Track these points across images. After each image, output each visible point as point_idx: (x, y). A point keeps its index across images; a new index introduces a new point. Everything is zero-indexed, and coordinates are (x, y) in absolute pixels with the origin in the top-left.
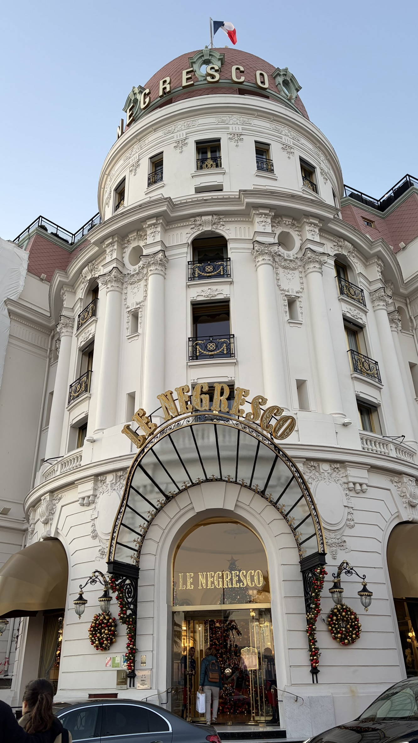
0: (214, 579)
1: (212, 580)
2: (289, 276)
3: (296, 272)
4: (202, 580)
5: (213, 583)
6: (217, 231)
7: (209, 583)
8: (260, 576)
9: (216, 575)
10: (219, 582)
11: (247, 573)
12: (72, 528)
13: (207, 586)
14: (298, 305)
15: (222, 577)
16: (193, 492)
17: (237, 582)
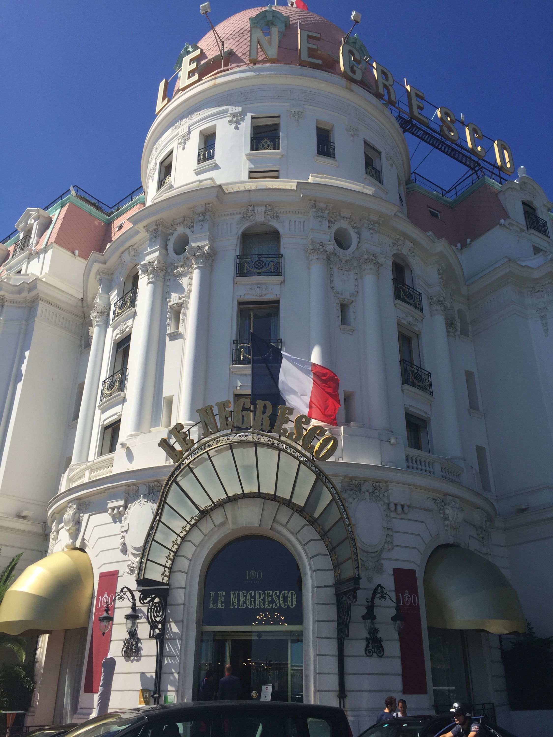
0: (246, 599)
1: (244, 599)
2: (344, 278)
3: (352, 273)
4: (233, 599)
5: (245, 602)
6: (271, 224)
7: (241, 602)
8: (294, 597)
9: (248, 595)
10: (251, 601)
11: (280, 593)
12: (99, 538)
13: (238, 605)
14: (351, 309)
15: (254, 597)
16: (228, 507)
17: (270, 602)
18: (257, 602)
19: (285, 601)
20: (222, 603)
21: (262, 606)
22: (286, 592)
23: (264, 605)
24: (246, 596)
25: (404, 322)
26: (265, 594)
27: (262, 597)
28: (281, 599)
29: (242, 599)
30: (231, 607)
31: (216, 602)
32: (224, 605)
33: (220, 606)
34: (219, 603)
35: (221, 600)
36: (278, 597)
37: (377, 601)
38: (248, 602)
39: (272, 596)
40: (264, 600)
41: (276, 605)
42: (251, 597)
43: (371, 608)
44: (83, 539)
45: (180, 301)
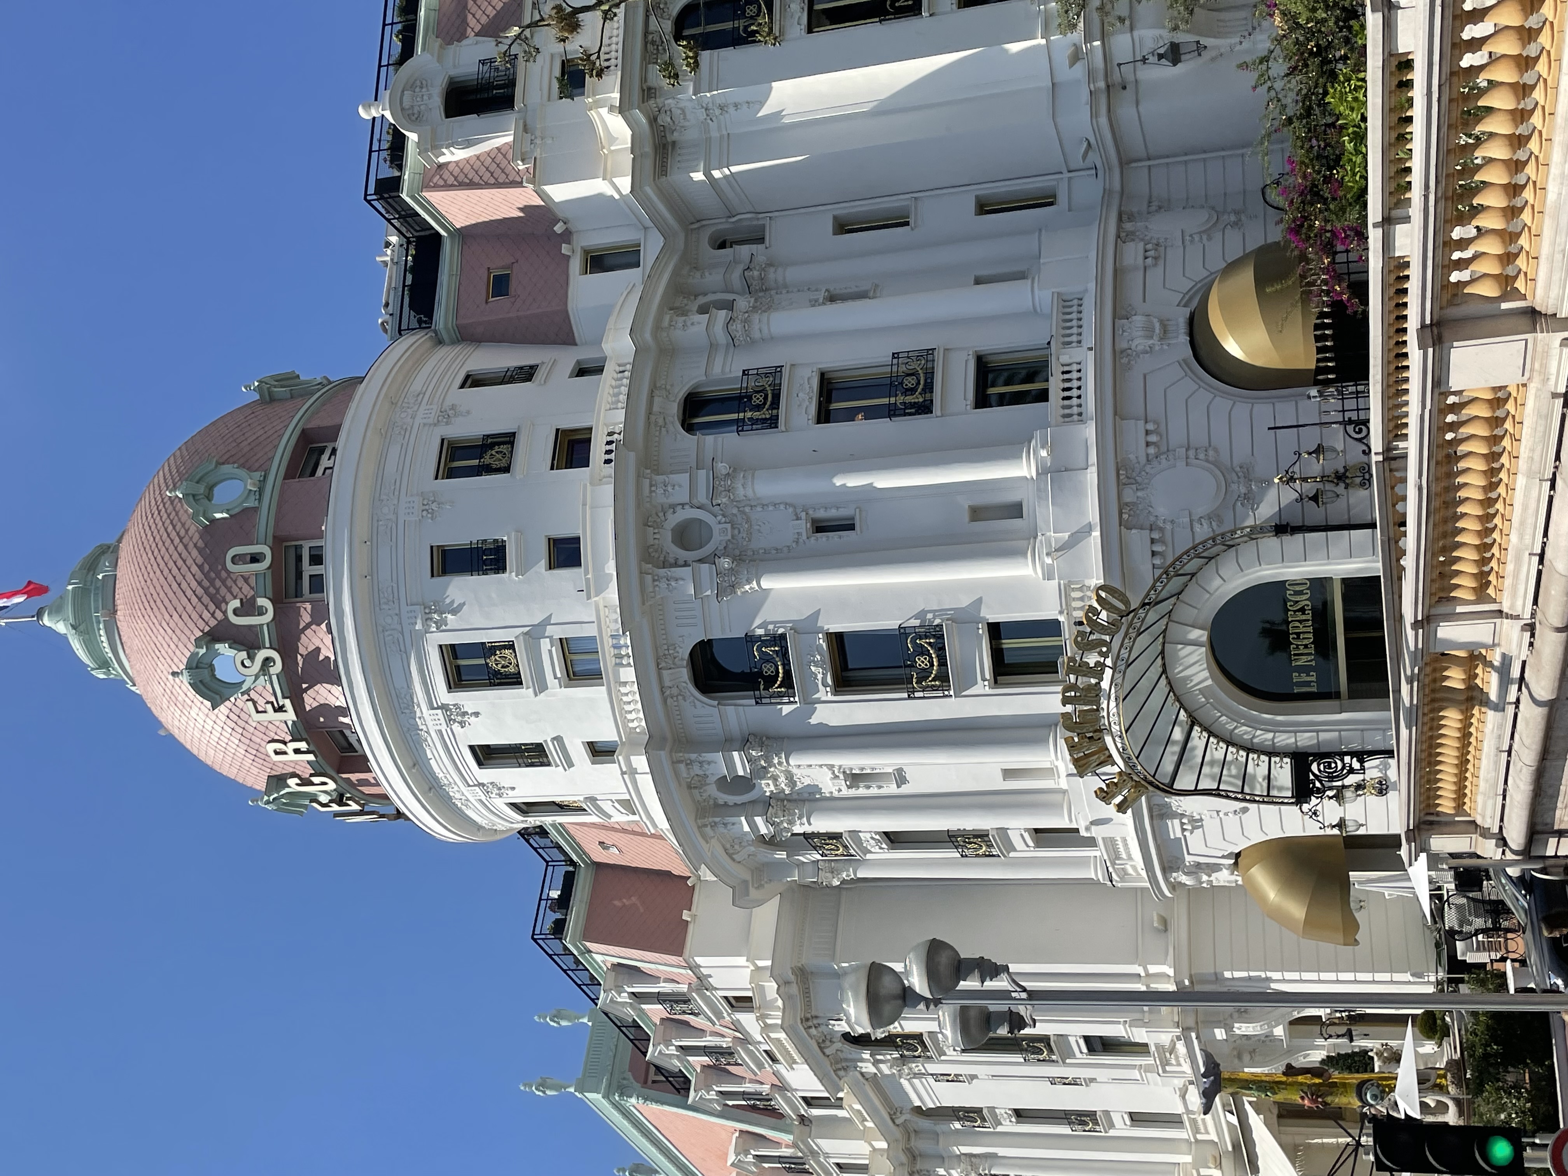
0: (1301, 645)
1: (1302, 648)
2: (766, 529)
3: (754, 516)
4: (1302, 661)
5: (1306, 646)
6: (686, 658)
7: (1306, 651)
9: (1295, 642)
10: (1304, 638)
11: (1291, 601)
12: (1224, 839)
13: (1310, 654)
14: (821, 514)
15: (1298, 634)
17: (1304, 614)
18: (1305, 630)
19: (1300, 593)
20: (1308, 675)
21: (1310, 623)
22: (1288, 592)
23: (1308, 620)
24: (1298, 645)
25: (812, 413)
26: (1292, 621)
27: (1298, 624)
28: (1298, 598)
29: (1302, 650)
30: (1313, 663)
31: (1308, 684)
32: (1311, 673)
33: (1314, 679)
34: (1309, 679)
35: (1304, 678)
38: (1305, 642)
39: (1295, 611)
40: (1300, 621)
41: (1308, 605)
42: (1298, 638)
44: (1223, 857)
45: (841, 776)
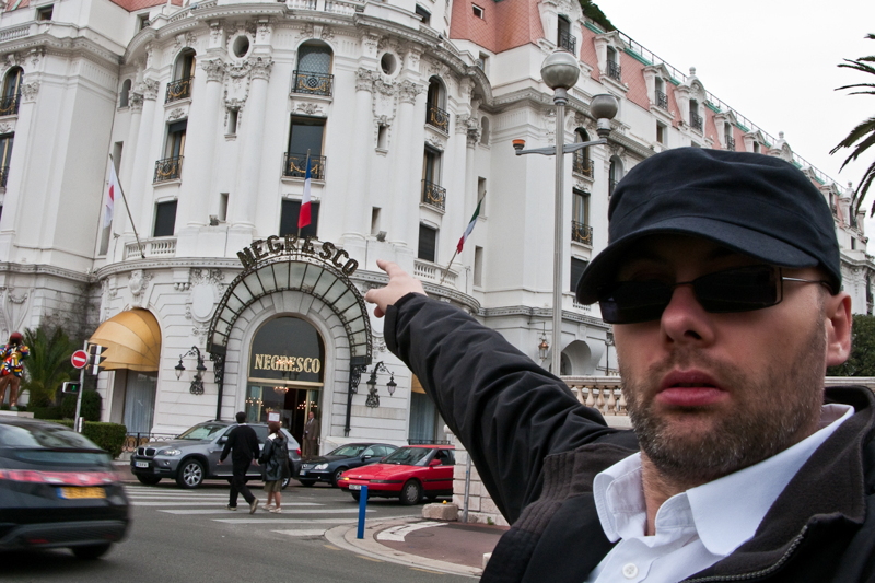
2: (385, 102)
3: (392, 98)
6: (326, 41)
8: (317, 364)
12: (165, 305)
14: (387, 131)
16: (275, 296)
19: (309, 365)
25: (430, 143)
36: (303, 363)
37: (378, 372)
43: (374, 376)
44: (148, 303)
